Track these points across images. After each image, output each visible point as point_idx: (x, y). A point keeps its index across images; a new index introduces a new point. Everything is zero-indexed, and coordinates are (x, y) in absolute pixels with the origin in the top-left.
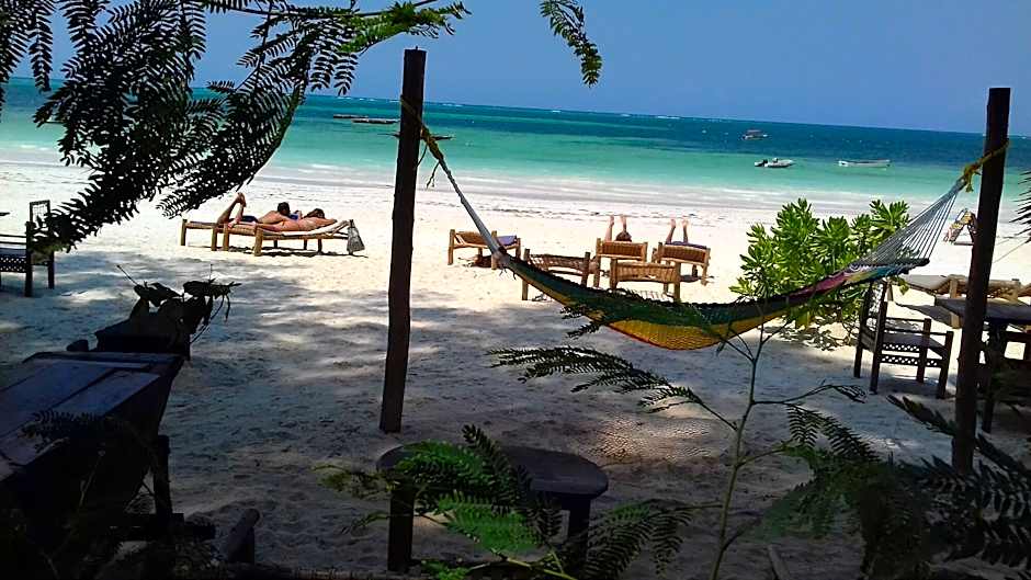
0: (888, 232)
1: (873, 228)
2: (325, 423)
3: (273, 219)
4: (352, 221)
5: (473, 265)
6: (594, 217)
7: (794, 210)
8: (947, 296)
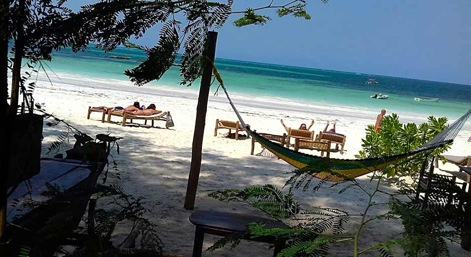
0: (437, 133)
1: (429, 130)
2: (159, 203)
3: (131, 109)
4: (169, 112)
5: (226, 137)
6: (287, 118)
7: (390, 119)
8: (466, 166)
